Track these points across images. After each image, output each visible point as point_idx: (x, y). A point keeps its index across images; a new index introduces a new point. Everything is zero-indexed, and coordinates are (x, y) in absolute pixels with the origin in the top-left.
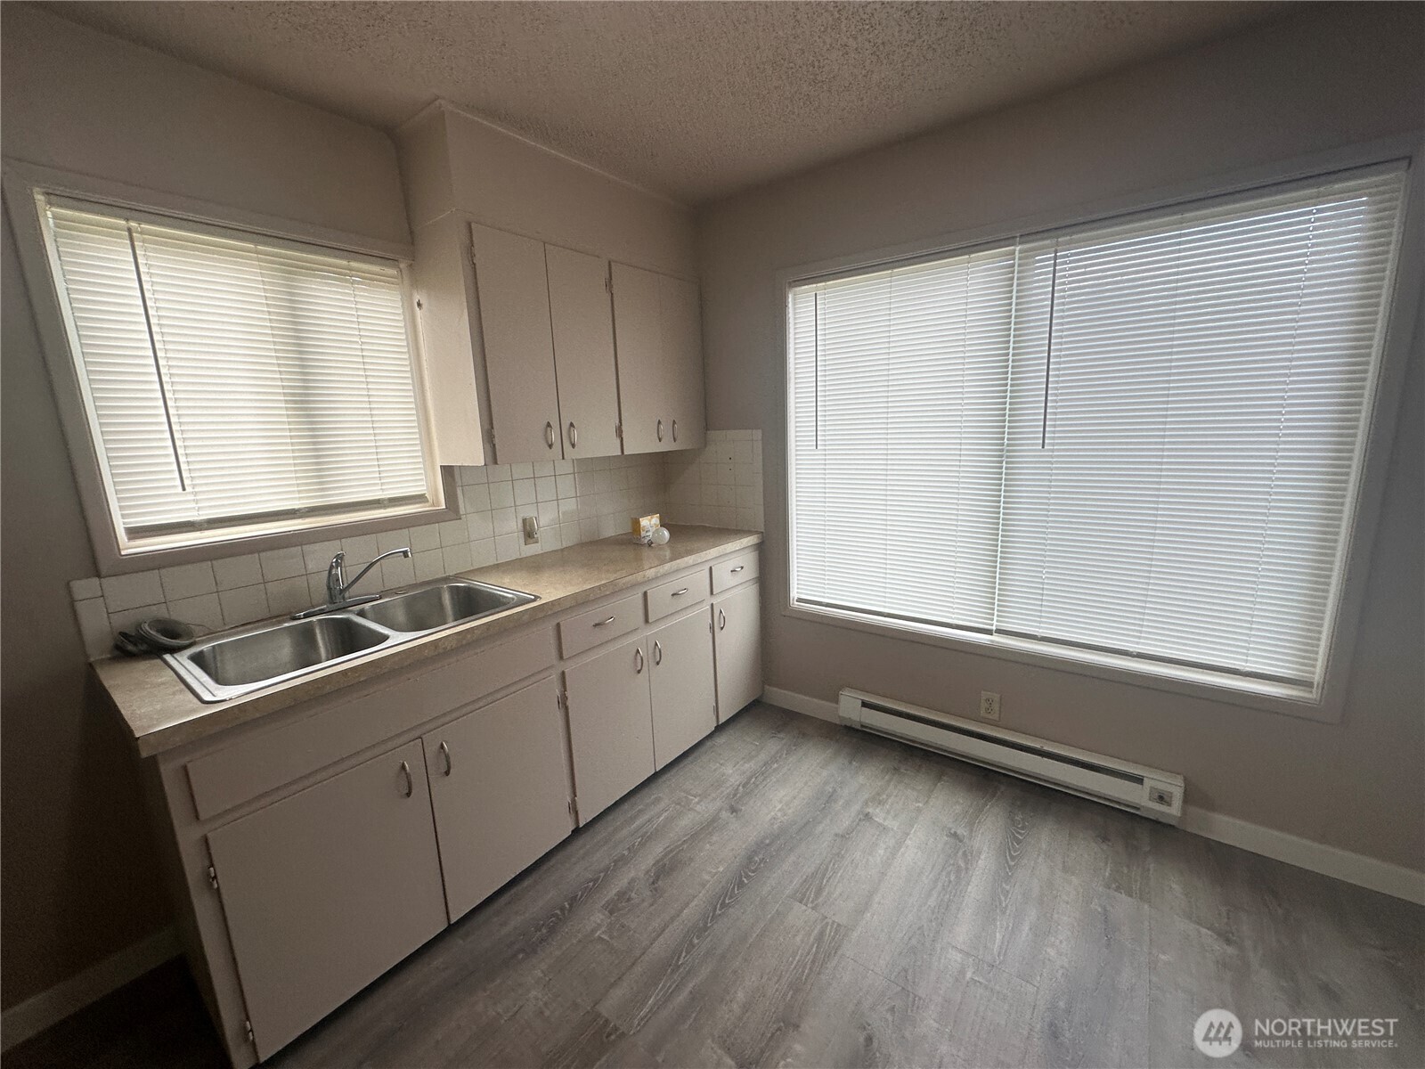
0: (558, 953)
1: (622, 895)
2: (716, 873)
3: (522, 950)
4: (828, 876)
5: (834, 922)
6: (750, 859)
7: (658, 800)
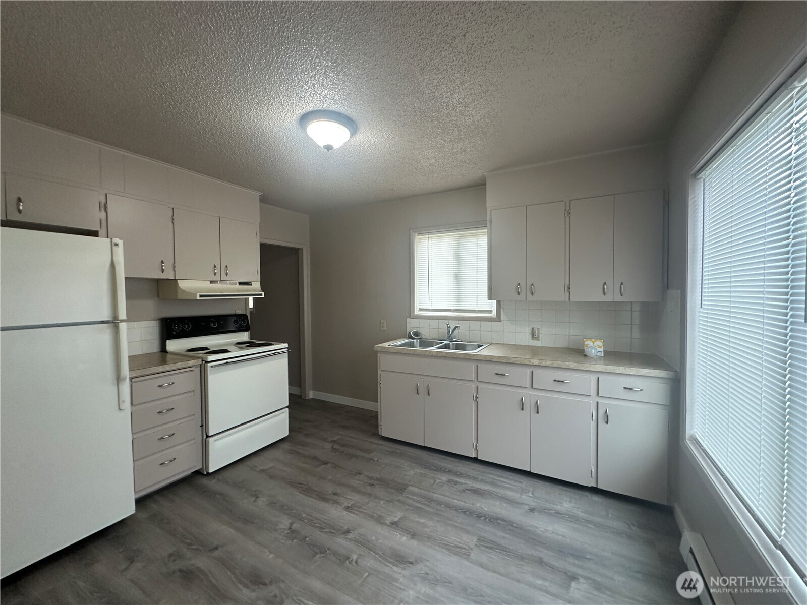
0: (427, 473)
1: (456, 483)
2: (482, 508)
3: (426, 466)
4: (502, 552)
5: (470, 553)
6: (498, 519)
7: (521, 482)
